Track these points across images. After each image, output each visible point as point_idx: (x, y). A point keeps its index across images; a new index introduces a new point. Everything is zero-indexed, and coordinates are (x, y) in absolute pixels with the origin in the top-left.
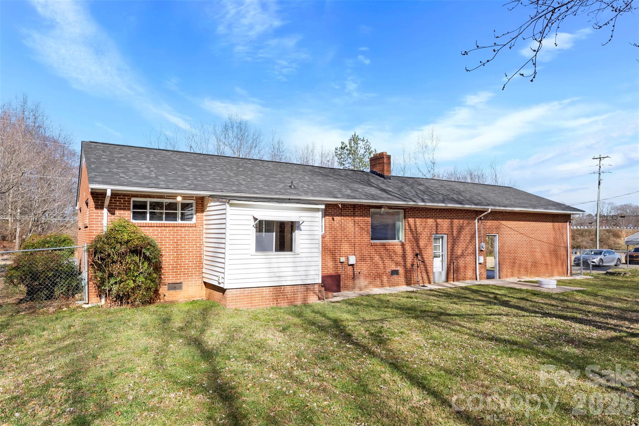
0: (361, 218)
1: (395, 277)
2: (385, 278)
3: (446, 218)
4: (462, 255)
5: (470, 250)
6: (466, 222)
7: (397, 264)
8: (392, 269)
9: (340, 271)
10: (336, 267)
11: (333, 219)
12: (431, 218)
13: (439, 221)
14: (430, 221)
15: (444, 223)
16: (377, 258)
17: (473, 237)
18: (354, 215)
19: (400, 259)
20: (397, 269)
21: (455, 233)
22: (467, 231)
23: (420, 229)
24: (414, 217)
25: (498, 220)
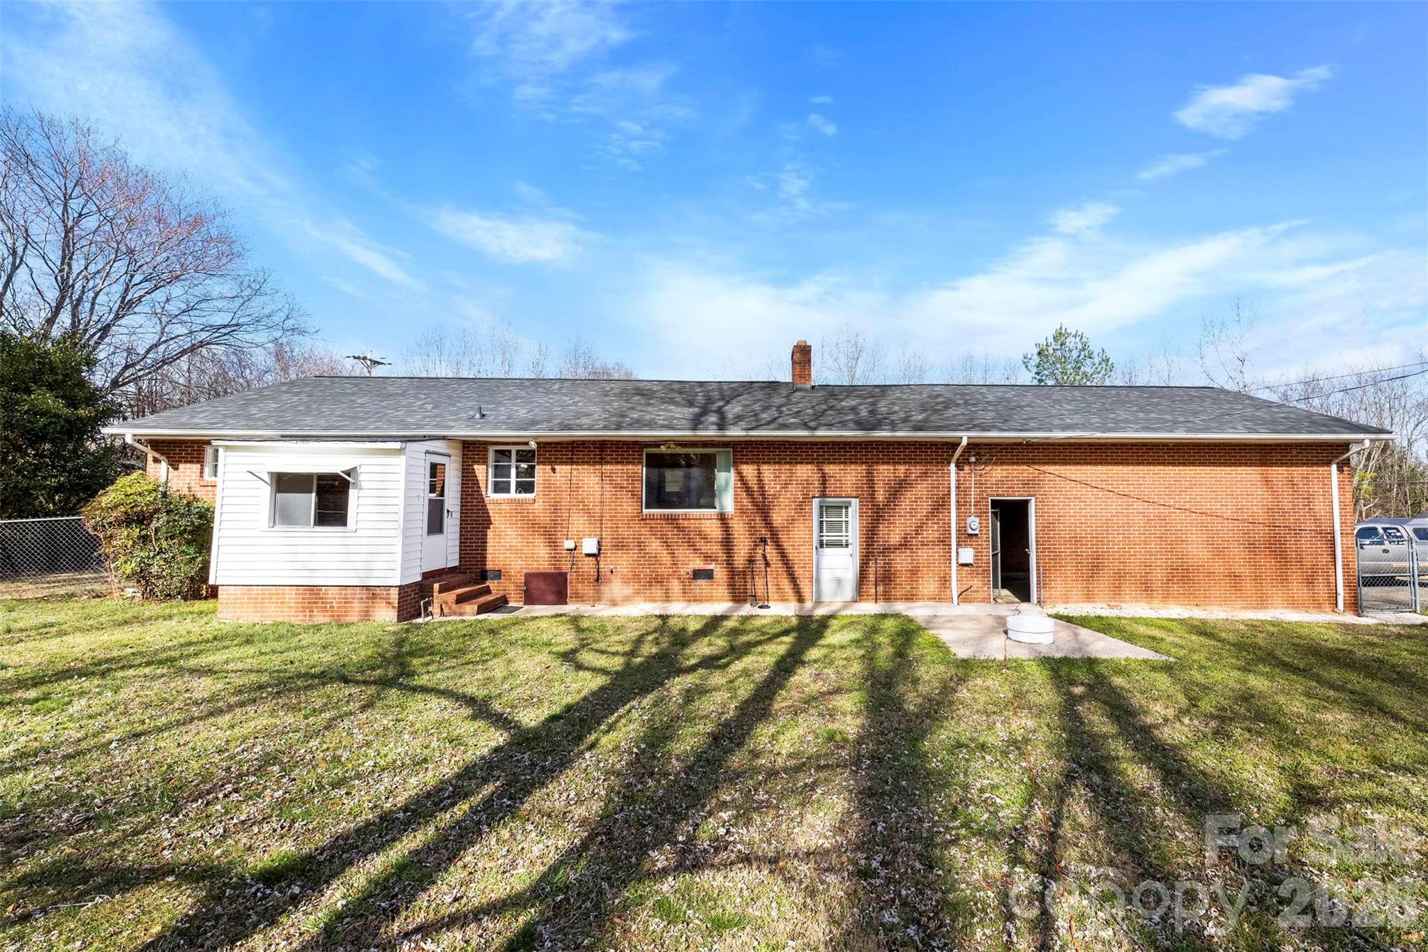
0: (619, 467)
1: (702, 583)
2: (675, 586)
3: (851, 463)
4: (905, 544)
5: (931, 533)
6: (916, 470)
7: (708, 558)
8: (697, 567)
9: (566, 567)
10: (555, 558)
11: (554, 470)
12: (807, 463)
13: (830, 469)
14: (805, 472)
15: (847, 476)
16: (655, 546)
17: (940, 505)
18: (602, 462)
19: (716, 549)
20: (708, 567)
21: (881, 496)
22: (921, 489)
23: (772, 487)
24: (757, 461)
25: (1034, 463)
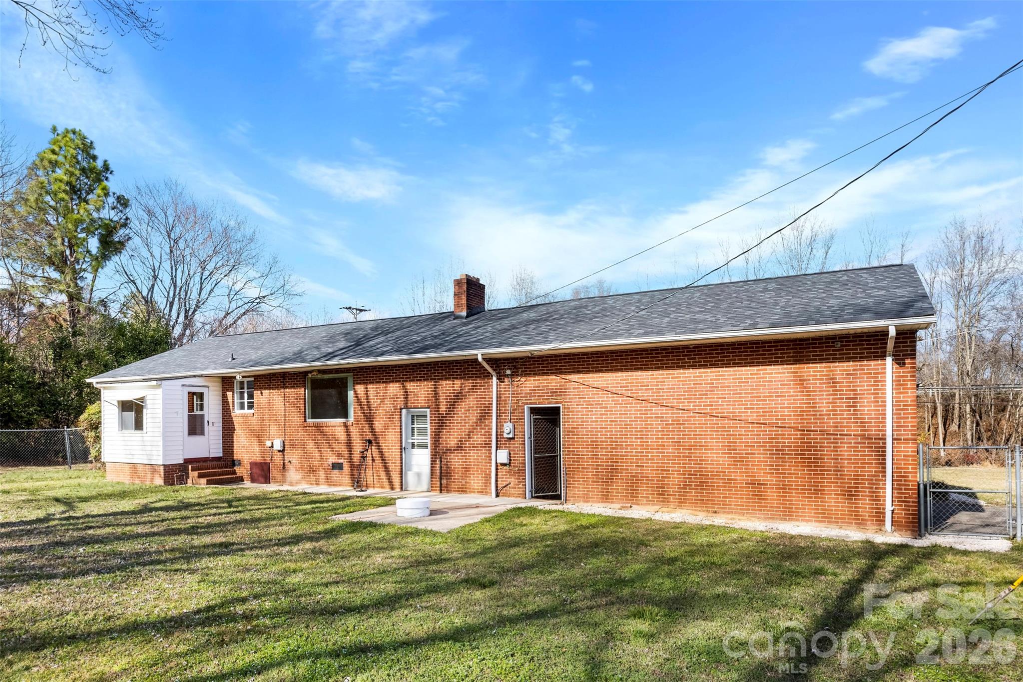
0: (293, 390)
1: (336, 472)
2: (322, 474)
3: (424, 380)
4: (459, 447)
5: (478, 438)
6: (469, 383)
7: (339, 455)
8: (334, 461)
9: (268, 460)
10: (263, 453)
11: (262, 393)
12: (396, 382)
13: (410, 386)
14: (394, 388)
15: (421, 390)
16: (311, 446)
17: (485, 414)
18: (284, 387)
19: (343, 449)
20: (340, 461)
21: (443, 408)
22: (471, 401)
23: (374, 402)
24: (365, 382)
25: (561, 373)
